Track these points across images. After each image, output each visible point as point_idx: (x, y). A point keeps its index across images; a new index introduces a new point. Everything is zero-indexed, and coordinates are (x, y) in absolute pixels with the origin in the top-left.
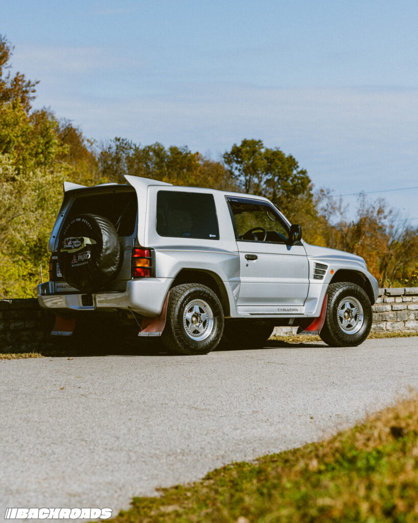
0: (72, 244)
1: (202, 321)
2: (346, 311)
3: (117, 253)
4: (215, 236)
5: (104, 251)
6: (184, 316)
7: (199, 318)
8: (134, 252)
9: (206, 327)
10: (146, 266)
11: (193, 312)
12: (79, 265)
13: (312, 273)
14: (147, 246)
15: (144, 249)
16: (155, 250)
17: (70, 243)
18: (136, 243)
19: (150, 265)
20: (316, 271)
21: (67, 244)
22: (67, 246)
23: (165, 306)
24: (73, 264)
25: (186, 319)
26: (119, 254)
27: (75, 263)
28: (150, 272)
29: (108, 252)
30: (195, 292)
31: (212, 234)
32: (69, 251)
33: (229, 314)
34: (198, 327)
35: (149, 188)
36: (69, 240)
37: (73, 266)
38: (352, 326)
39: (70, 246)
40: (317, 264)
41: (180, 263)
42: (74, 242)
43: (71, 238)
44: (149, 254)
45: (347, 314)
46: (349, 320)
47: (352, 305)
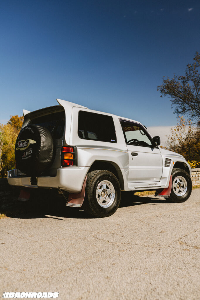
0: (23, 145)
1: (108, 194)
3: (51, 150)
4: (114, 141)
5: (41, 148)
6: (97, 192)
7: (106, 192)
8: (63, 149)
9: (110, 198)
10: (71, 158)
11: (102, 189)
12: (26, 158)
13: (164, 164)
14: (71, 144)
15: (69, 147)
16: (77, 148)
17: (21, 144)
18: (64, 143)
19: (74, 157)
20: (166, 162)
21: (20, 145)
22: (20, 146)
23: (84, 186)
24: (23, 158)
25: (98, 194)
26: (52, 150)
27: (25, 157)
28: (74, 162)
29: (44, 149)
30: (103, 175)
31: (113, 139)
32: (21, 149)
33: (123, 189)
34: (106, 198)
35: (74, 108)
36: (21, 142)
37: (23, 159)
38: (181, 191)
39: (22, 146)
40: (166, 159)
41: (93, 157)
42: (24, 143)
43: (22, 141)
44: (73, 150)
45: (178, 185)
46: (179, 188)
47: (181, 181)
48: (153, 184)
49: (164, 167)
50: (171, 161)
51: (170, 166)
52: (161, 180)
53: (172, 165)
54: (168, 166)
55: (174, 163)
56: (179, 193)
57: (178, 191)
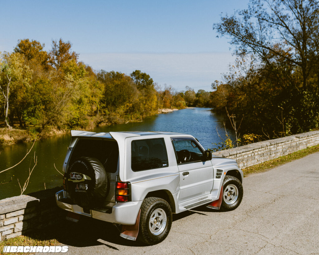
0: (76, 177)
1: (160, 221)
2: (229, 192)
3: (105, 185)
4: (166, 165)
5: (96, 186)
6: (150, 221)
7: (158, 219)
8: (117, 185)
9: (162, 224)
10: (126, 194)
11: (155, 217)
12: (80, 191)
13: (215, 175)
14: (125, 181)
15: (123, 183)
16: (131, 183)
17: (74, 176)
18: (118, 178)
19: (128, 194)
20: (217, 174)
21: (72, 176)
22: (72, 178)
23: (138, 219)
24: (76, 190)
25: (151, 223)
26: (107, 185)
27: (78, 190)
28: (128, 198)
29: (100, 186)
30: (156, 205)
31: (164, 164)
32: (74, 181)
33: (175, 212)
34: (158, 225)
35: (126, 139)
36: (74, 174)
37: (76, 191)
38: (232, 199)
39: (74, 178)
40: (218, 170)
41: (147, 189)
42: (77, 176)
43: (75, 173)
44: (127, 187)
45: (229, 193)
46: (230, 196)
47: (232, 188)
48: (204, 199)
49: (215, 179)
50: (222, 172)
51: (221, 178)
52: (211, 192)
53: (223, 175)
54: (219, 177)
55: (225, 173)
56: (230, 201)
57: (229, 199)
